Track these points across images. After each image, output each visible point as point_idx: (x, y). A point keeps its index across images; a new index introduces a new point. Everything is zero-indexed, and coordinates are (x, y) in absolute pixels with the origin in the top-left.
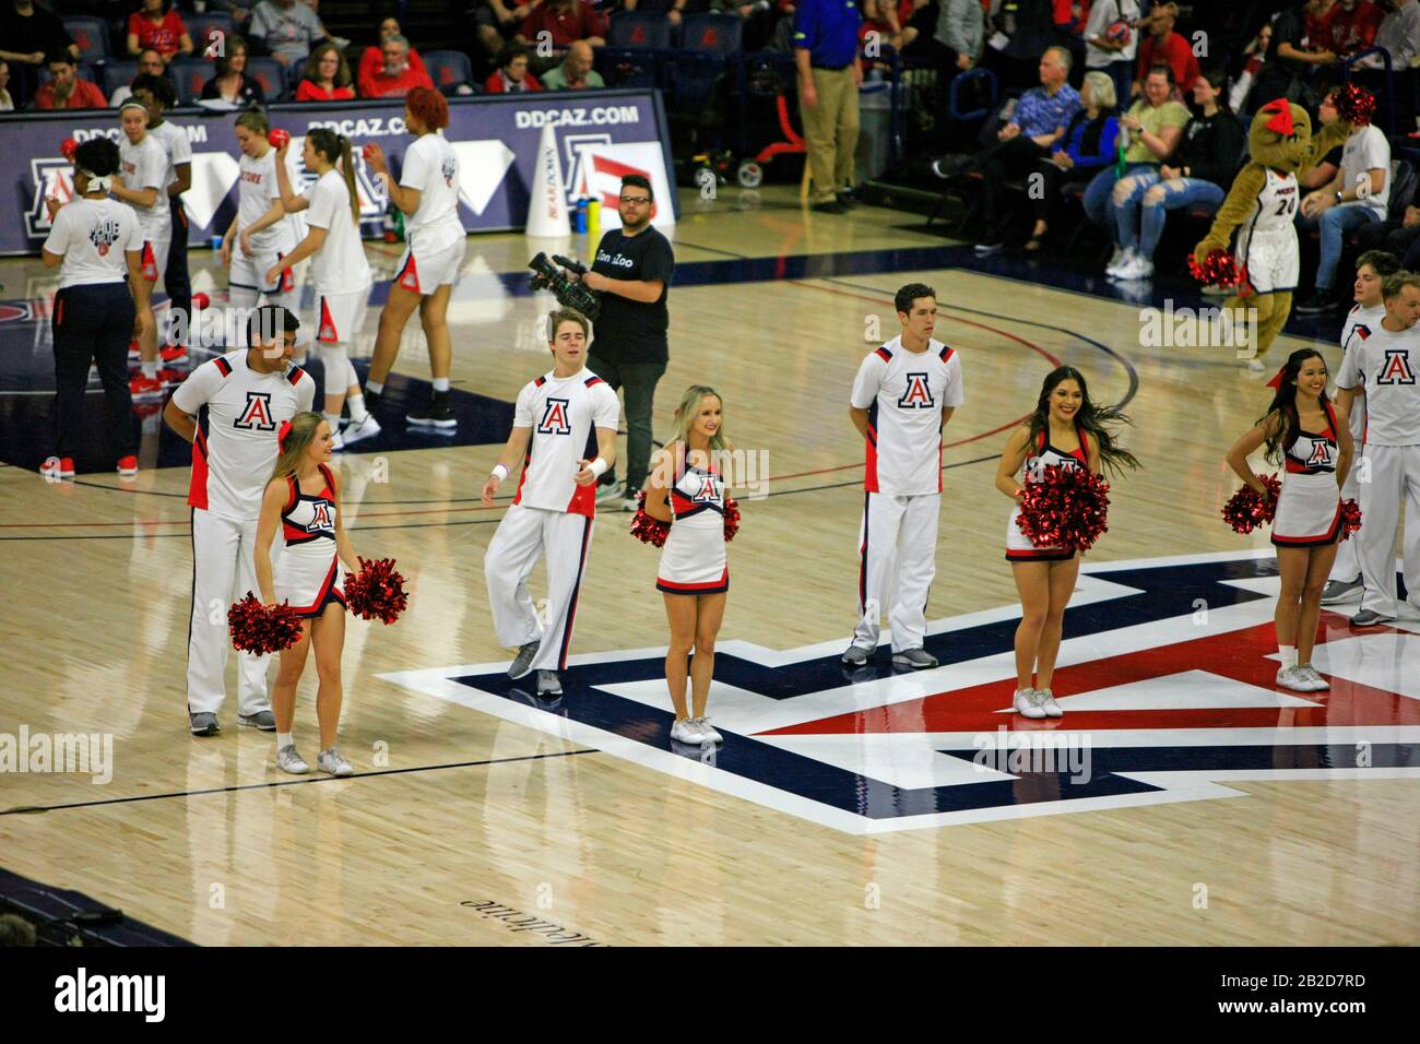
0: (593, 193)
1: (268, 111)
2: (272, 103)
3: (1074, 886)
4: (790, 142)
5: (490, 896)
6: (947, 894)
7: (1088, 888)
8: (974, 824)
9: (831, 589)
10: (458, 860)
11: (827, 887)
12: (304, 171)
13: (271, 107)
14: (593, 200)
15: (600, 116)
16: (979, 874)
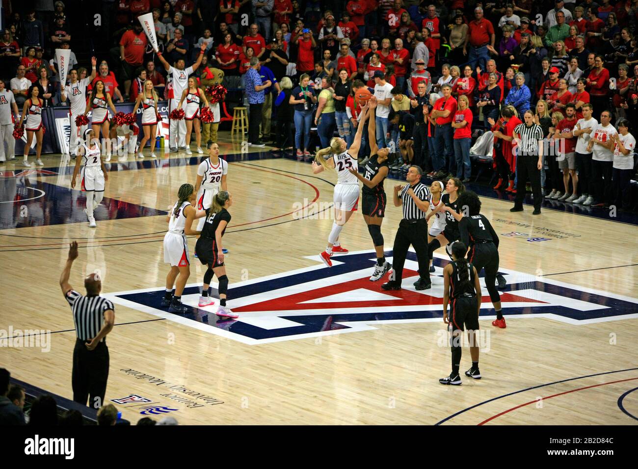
0: (162, 134)
1: (54, 109)
2: (55, 107)
3: (323, 360)
4: (227, 117)
5: (130, 368)
6: (281, 363)
7: (327, 360)
8: (290, 341)
9: (243, 264)
10: (119, 356)
11: (242, 362)
12: (66, 129)
13: (54, 108)
14: (162, 137)
15: (164, 109)
16: (292, 357)
